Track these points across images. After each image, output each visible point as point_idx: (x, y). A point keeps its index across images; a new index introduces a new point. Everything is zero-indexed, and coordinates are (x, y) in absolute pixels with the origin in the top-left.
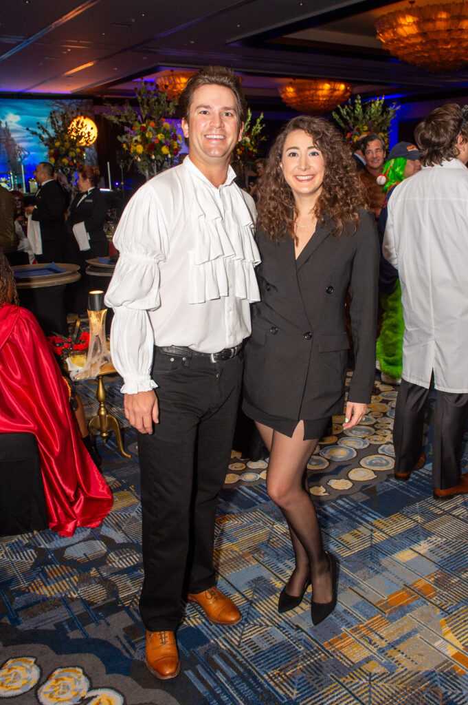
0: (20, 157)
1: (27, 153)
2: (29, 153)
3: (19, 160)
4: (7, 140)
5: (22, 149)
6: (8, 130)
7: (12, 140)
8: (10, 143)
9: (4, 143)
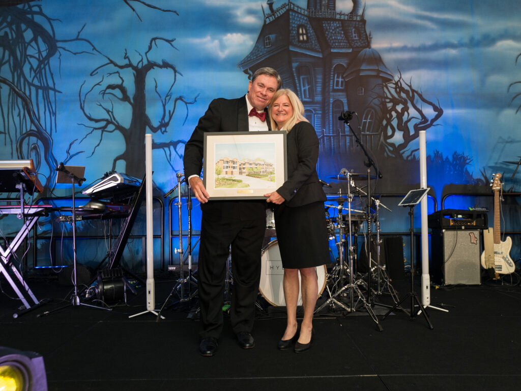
0: (403, 127)
1: (429, 112)
2: (440, 112)
3: (398, 137)
4: (355, 59)
5: (411, 96)
6: (363, 21)
7: (376, 59)
8: (366, 70)
9: (340, 70)
